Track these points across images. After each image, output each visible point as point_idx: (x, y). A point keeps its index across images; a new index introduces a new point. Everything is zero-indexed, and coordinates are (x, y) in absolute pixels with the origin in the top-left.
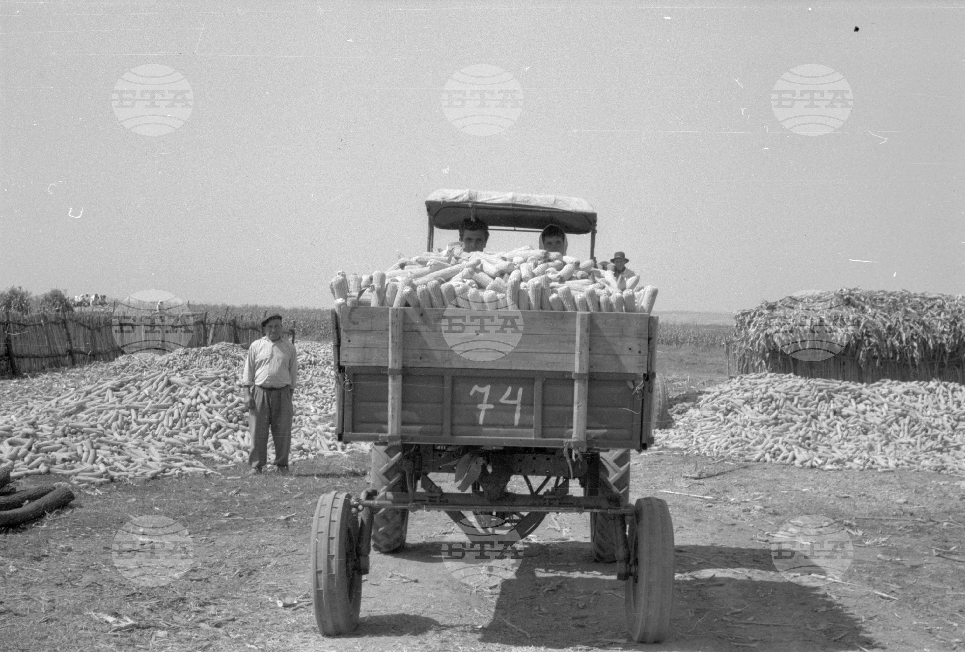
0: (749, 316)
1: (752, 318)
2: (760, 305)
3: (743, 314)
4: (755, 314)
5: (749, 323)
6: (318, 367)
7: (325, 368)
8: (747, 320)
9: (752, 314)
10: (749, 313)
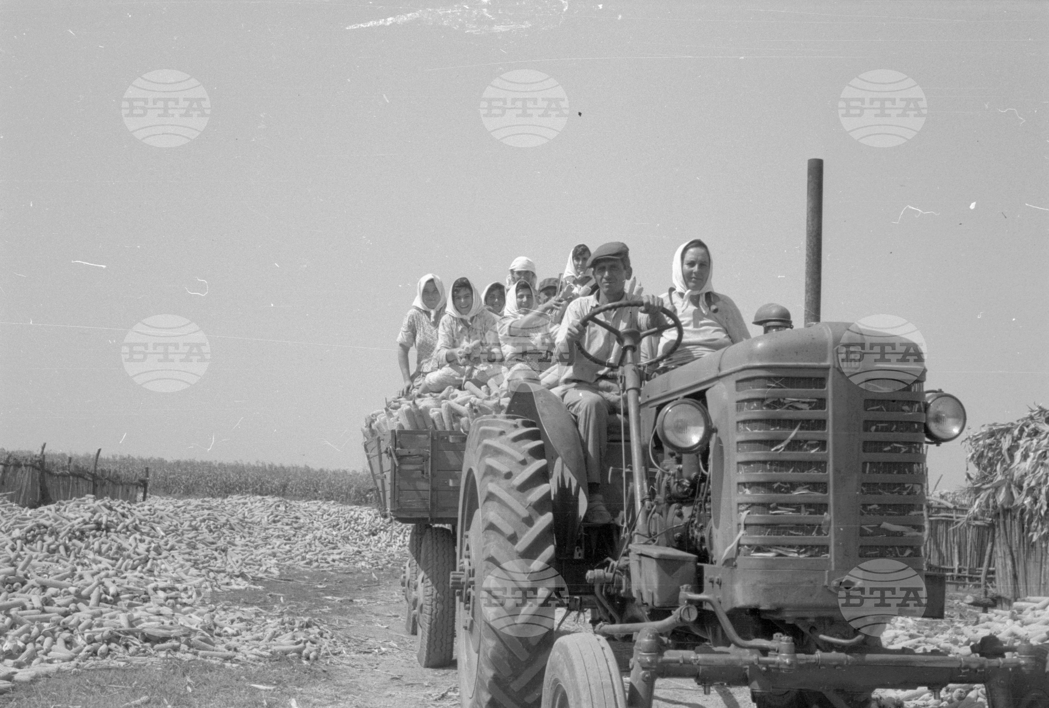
0: (1009, 437)
1: (1016, 440)
2: (1027, 414)
3: (992, 434)
4: (1022, 431)
5: (1011, 450)
6: (113, 536)
7: (127, 538)
8: (1006, 443)
9: (1016, 432)
10: (1008, 430)
